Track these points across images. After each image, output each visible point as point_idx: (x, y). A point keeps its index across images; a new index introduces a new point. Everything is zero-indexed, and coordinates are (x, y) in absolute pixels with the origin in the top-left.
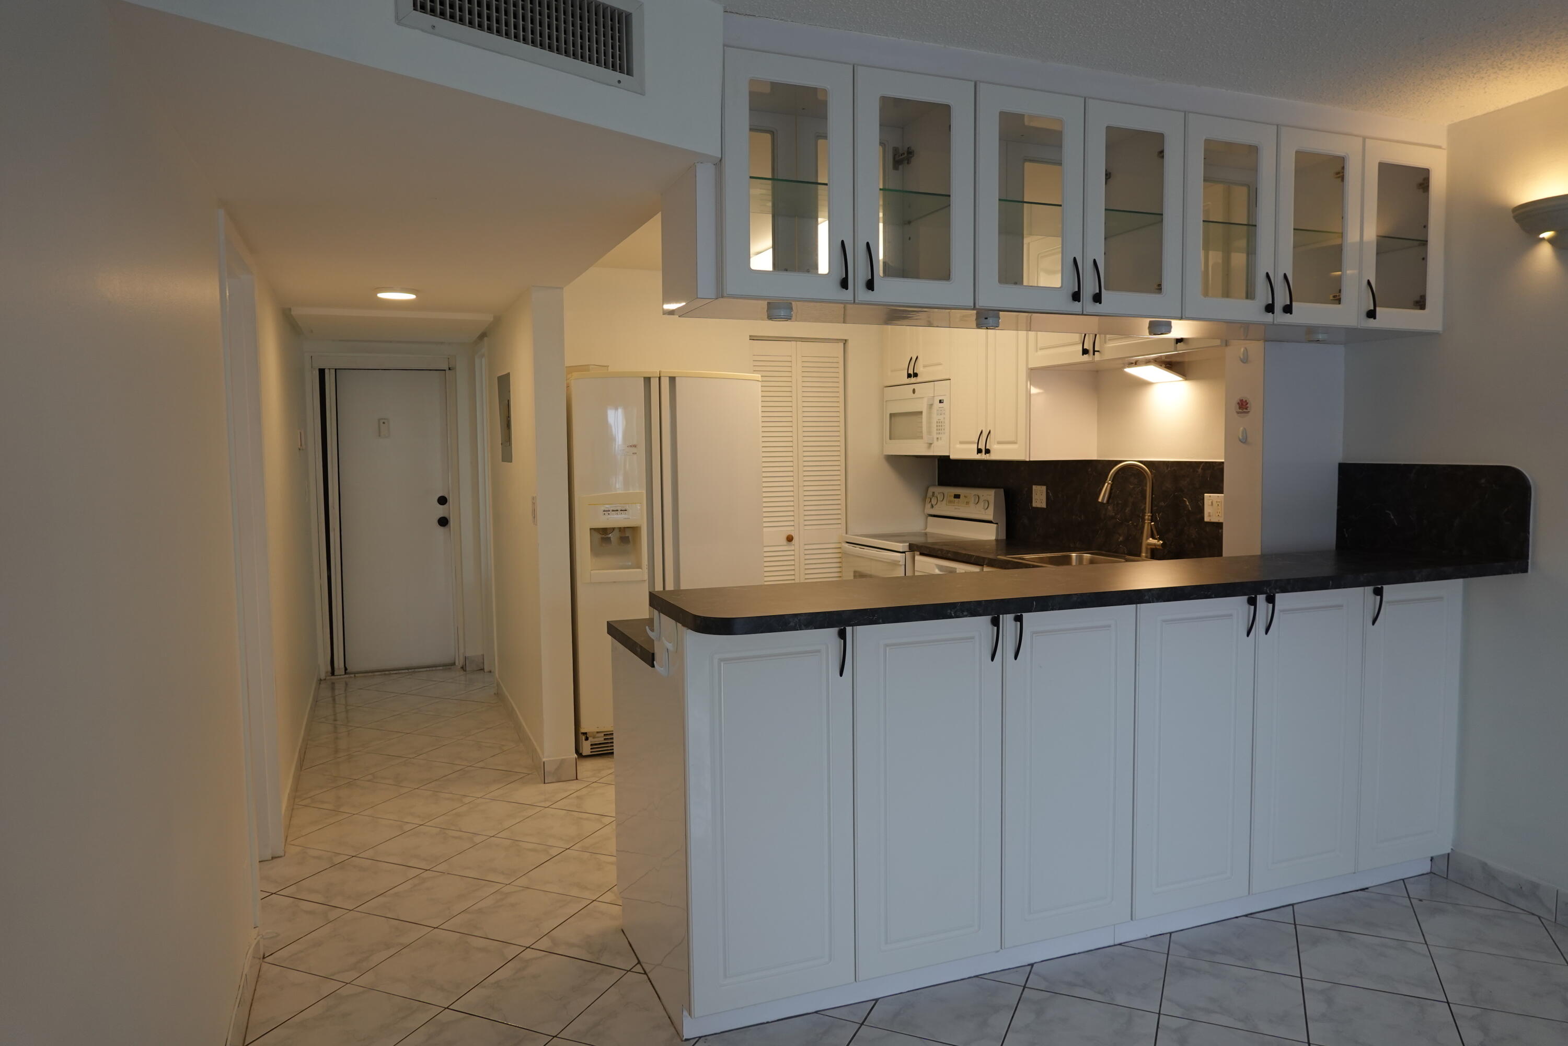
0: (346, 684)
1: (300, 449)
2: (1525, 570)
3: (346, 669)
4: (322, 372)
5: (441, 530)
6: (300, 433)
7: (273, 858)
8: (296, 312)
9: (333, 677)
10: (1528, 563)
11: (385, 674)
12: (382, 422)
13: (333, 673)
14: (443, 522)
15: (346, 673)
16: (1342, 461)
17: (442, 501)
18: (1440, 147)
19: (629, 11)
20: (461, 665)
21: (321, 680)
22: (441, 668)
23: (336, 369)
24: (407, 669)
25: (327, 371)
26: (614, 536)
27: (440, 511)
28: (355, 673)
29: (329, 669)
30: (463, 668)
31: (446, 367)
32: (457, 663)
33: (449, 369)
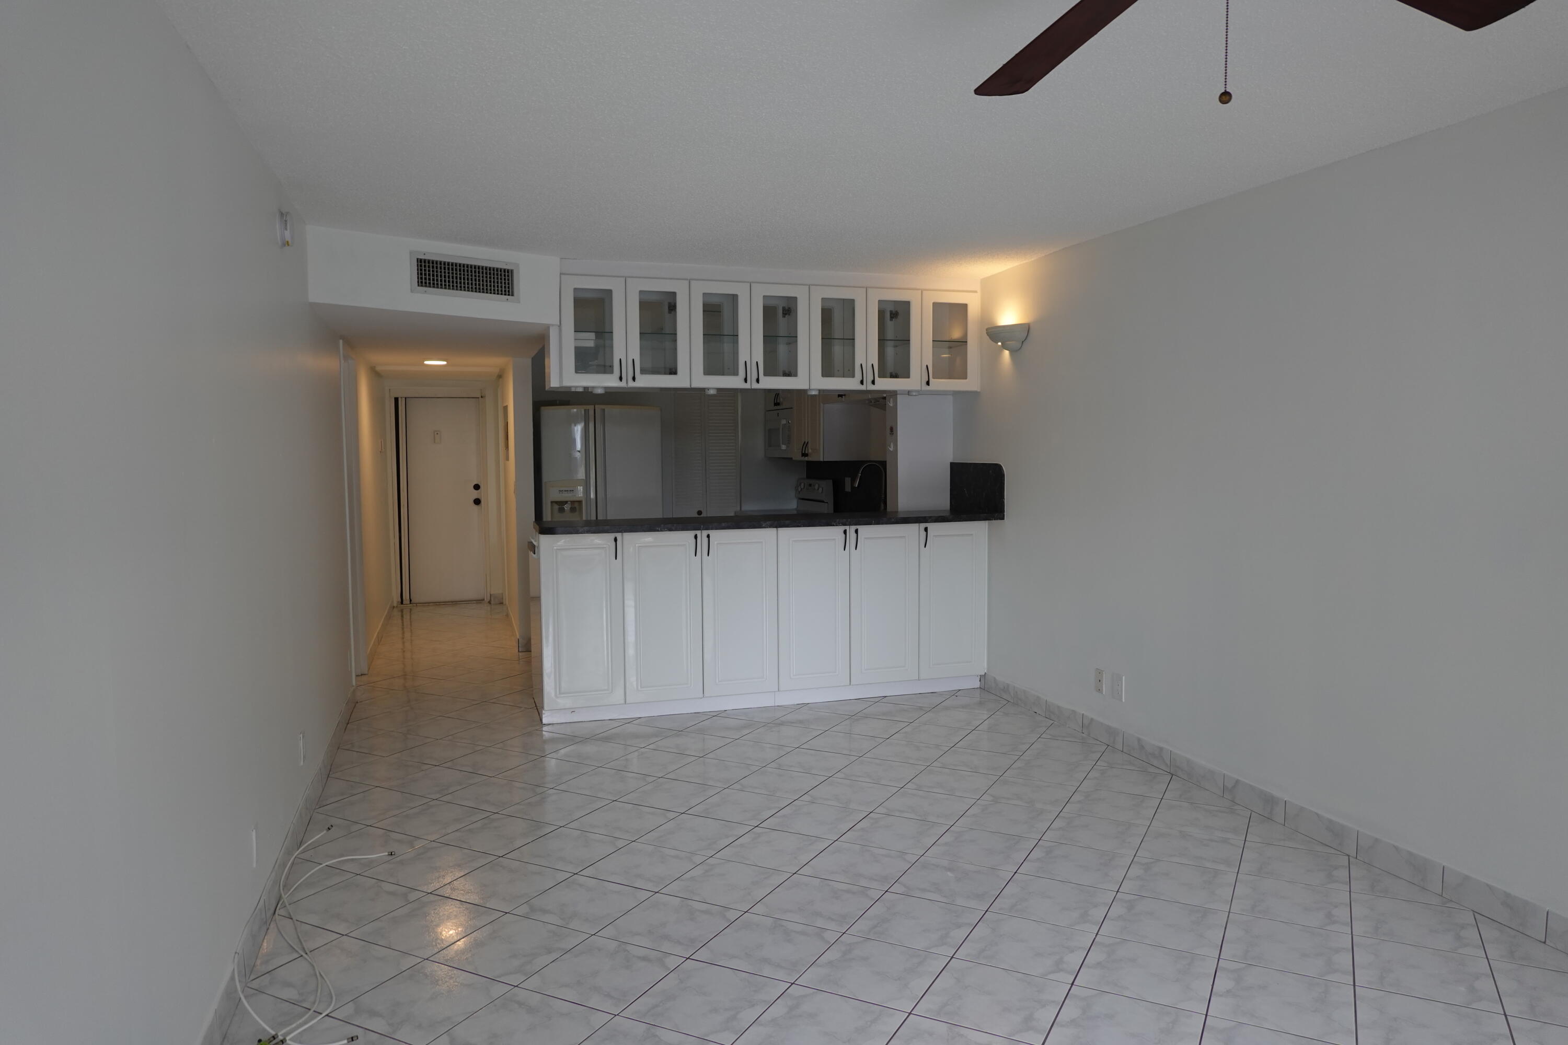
0: (411, 610)
1: (381, 452)
2: (1003, 519)
3: (411, 600)
4: (396, 400)
5: (476, 507)
6: (381, 442)
7: (362, 675)
8: (378, 368)
9: (402, 605)
10: (1004, 515)
11: (437, 605)
12: (436, 433)
13: (402, 603)
14: (477, 502)
15: (410, 603)
16: (952, 461)
17: (477, 487)
18: (976, 292)
19: (512, 269)
20: (488, 601)
21: (394, 607)
22: (475, 602)
23: (406, 398)
24: (452, 602)
25: (400, 399)
26: (567, 507)
27: (475, 494)
28: (416, 604)
29: (400, 600)
30: (490, 602)
31: (479, 396)
32: (486, 599)
33: (482, 397)
